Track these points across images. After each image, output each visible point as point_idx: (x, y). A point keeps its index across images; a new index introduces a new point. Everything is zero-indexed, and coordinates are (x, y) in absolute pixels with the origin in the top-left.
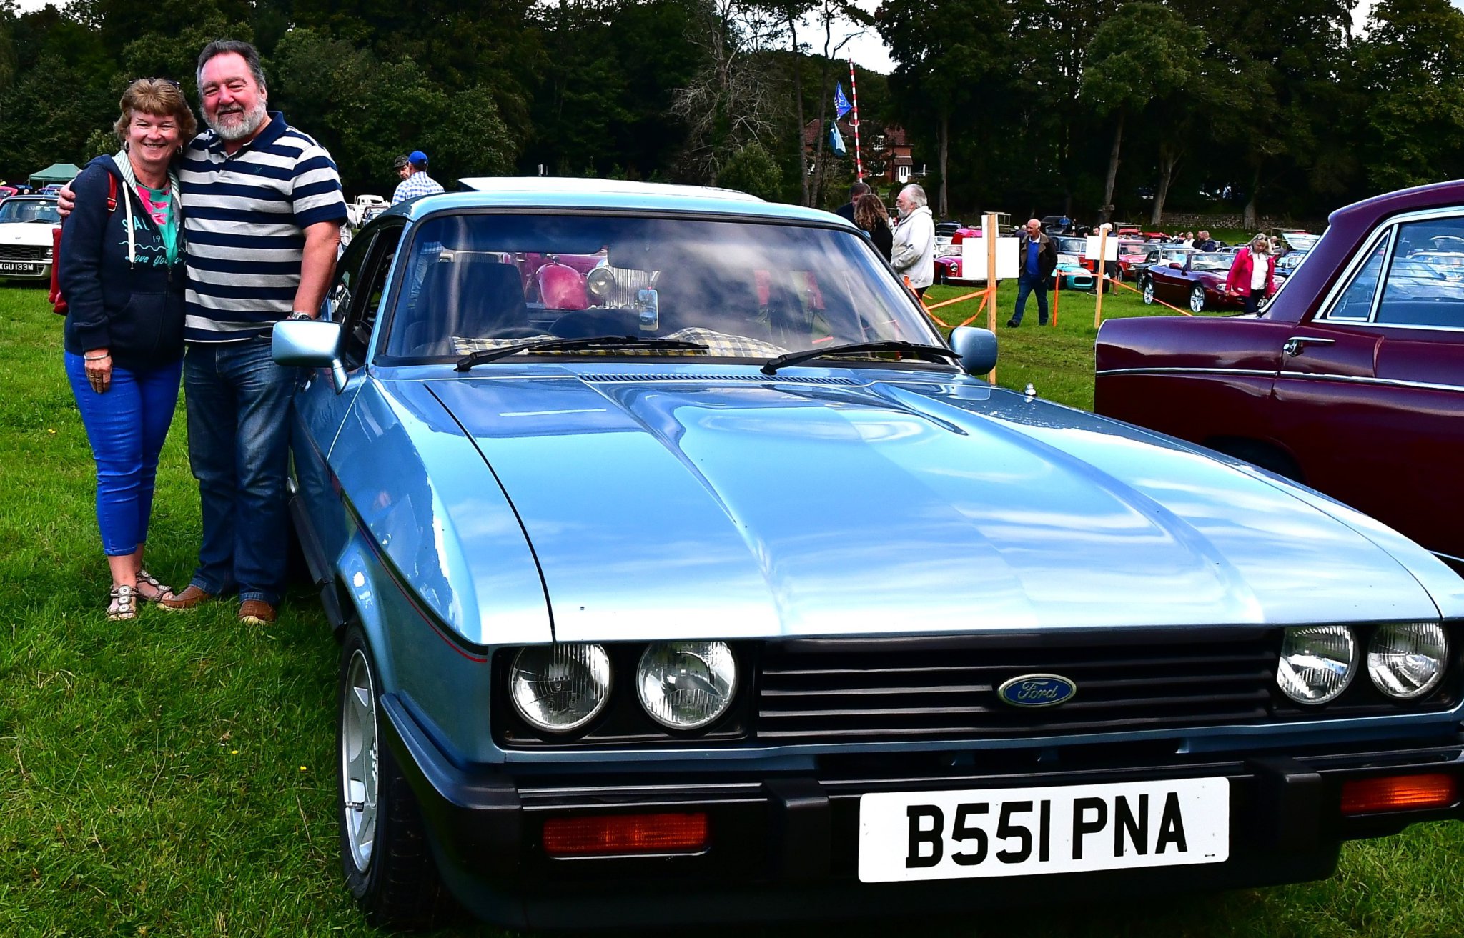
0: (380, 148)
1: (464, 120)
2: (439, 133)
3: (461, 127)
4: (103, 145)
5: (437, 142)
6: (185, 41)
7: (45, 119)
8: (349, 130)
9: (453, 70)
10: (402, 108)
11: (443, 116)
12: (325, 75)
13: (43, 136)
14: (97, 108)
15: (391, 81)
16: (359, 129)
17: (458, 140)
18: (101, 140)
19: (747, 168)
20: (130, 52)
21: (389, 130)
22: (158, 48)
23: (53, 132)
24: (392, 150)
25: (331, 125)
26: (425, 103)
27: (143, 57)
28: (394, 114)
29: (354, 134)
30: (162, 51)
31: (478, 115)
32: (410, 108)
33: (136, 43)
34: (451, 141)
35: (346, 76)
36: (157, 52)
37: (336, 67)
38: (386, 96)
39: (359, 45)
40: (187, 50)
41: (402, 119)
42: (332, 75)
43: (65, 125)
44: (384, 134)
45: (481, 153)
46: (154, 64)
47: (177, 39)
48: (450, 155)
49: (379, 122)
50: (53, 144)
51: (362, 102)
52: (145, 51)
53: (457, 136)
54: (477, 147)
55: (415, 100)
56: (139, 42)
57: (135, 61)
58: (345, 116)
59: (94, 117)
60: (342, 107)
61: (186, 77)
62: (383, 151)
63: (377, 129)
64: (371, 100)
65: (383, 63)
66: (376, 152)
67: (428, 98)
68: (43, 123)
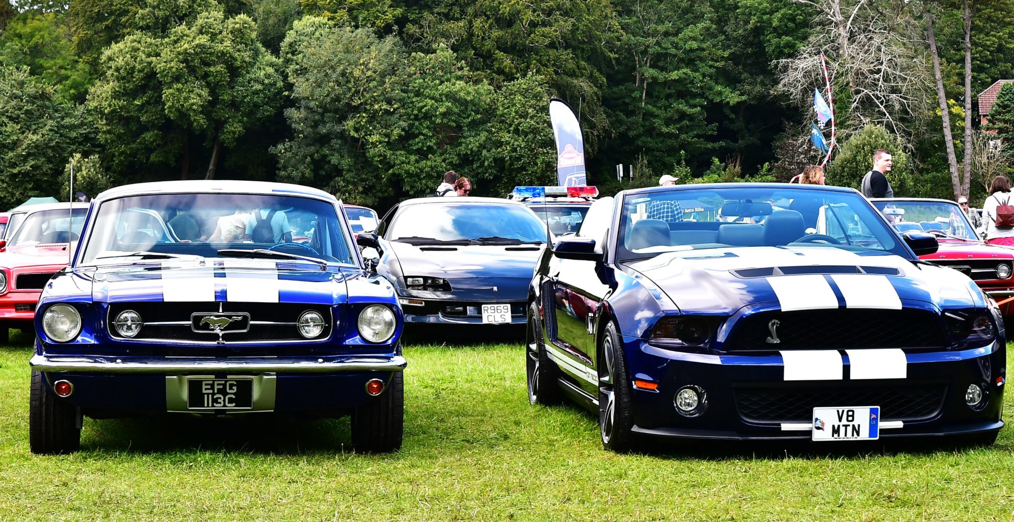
0: (413, 158)
1: (514, 118)
2: (483, 136)
3: (511, 125)
4: (84, 173)
5: (482, 146)
6: (176, 42)
7: (15, 145)
8: (374, 138)
9: (500, 54)
10: (437, 107)
11: (489, 113)
12: (343, 74)
13: (14, 165)
14: (72, 127)
15: (423, 74)
16: (387, 135)
17: (508, 143)
18: (81, 167)
19: (865, 155)
20: (110, 59)
21: (424, 135)
22: (144, 52)
23: (25, 159)
24: (427, 159)
25: (352, 133)
26: (466, 100)
27: (127, 63)
28: (427, 116)
29: (380, 142)
30: (149, 55)
31: (530, 111)
32: (448, 107)
33: (115, 47)
34: (499, 144)
35: (369, 73)
36: (144, 56)
37: (356, 64)
38: (418, 94)
39: (382, 33)
40: (179, 53)
41: (438, 121)
42: (351, 73)
43: (37, 150)
44: (417, 140)
45: (536, 156)
46: (140, 71)
47: (167, 40)
48: (499, 162)
49: (411, 126)
50: (26, 174)
51: (389, 102)
52: (128, 56)
53: (506, 137)
54: (532, 150)
55: (451, 96)
56: (121, 45)
57: (118, 70)
58: (370, 122)
59: (70, 138)
60: (365, 111)
61: (180, 86)
62: (417, 161)
63: (408, 136)
64: (400, 100)
65: (413, 54)
66: (409, 163)
67: (469, 93)
68: (12, 149)
